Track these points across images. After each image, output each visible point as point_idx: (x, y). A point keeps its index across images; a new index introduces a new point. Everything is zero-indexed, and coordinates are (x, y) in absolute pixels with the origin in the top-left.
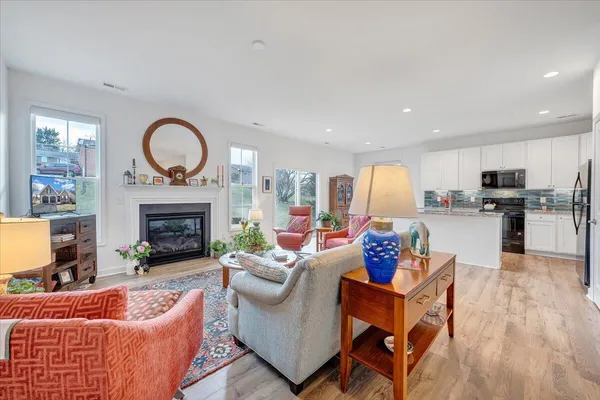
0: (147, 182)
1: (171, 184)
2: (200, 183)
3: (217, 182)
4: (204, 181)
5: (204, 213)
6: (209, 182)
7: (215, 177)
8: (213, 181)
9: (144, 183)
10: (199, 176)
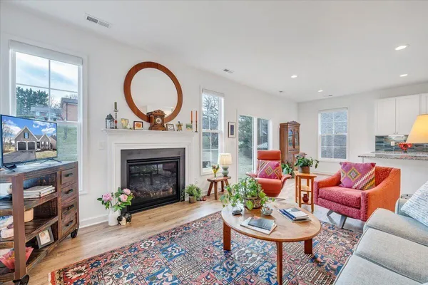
0: (128, 127)
1: (151, 128)
2: (176, 128)
3: (191, 127)
4: (180, 125)
5: (179, 158)
6: (184, 127)
7: (189, 123)
8: (187, 126)
9: (126, 128)
10: (175, 122)
